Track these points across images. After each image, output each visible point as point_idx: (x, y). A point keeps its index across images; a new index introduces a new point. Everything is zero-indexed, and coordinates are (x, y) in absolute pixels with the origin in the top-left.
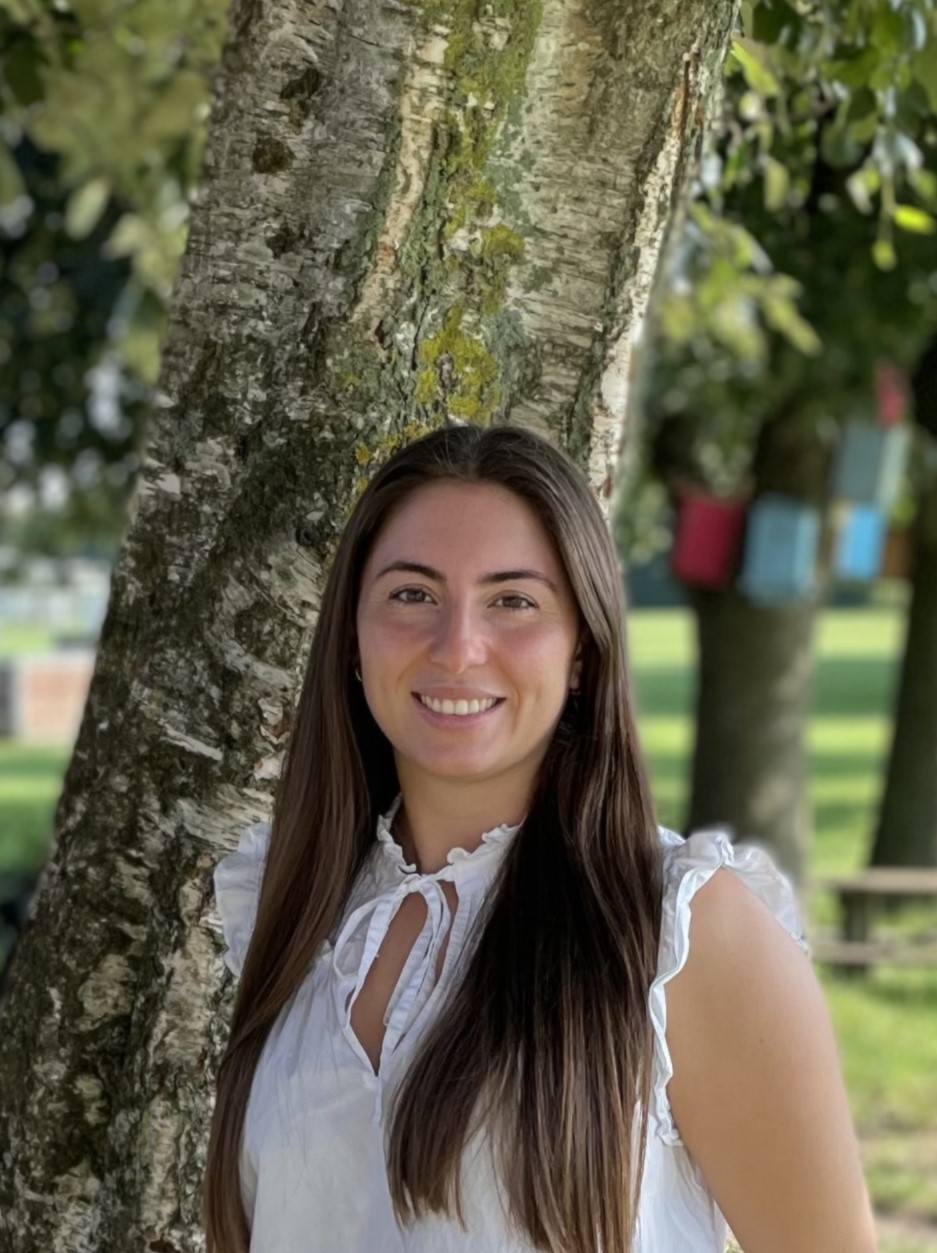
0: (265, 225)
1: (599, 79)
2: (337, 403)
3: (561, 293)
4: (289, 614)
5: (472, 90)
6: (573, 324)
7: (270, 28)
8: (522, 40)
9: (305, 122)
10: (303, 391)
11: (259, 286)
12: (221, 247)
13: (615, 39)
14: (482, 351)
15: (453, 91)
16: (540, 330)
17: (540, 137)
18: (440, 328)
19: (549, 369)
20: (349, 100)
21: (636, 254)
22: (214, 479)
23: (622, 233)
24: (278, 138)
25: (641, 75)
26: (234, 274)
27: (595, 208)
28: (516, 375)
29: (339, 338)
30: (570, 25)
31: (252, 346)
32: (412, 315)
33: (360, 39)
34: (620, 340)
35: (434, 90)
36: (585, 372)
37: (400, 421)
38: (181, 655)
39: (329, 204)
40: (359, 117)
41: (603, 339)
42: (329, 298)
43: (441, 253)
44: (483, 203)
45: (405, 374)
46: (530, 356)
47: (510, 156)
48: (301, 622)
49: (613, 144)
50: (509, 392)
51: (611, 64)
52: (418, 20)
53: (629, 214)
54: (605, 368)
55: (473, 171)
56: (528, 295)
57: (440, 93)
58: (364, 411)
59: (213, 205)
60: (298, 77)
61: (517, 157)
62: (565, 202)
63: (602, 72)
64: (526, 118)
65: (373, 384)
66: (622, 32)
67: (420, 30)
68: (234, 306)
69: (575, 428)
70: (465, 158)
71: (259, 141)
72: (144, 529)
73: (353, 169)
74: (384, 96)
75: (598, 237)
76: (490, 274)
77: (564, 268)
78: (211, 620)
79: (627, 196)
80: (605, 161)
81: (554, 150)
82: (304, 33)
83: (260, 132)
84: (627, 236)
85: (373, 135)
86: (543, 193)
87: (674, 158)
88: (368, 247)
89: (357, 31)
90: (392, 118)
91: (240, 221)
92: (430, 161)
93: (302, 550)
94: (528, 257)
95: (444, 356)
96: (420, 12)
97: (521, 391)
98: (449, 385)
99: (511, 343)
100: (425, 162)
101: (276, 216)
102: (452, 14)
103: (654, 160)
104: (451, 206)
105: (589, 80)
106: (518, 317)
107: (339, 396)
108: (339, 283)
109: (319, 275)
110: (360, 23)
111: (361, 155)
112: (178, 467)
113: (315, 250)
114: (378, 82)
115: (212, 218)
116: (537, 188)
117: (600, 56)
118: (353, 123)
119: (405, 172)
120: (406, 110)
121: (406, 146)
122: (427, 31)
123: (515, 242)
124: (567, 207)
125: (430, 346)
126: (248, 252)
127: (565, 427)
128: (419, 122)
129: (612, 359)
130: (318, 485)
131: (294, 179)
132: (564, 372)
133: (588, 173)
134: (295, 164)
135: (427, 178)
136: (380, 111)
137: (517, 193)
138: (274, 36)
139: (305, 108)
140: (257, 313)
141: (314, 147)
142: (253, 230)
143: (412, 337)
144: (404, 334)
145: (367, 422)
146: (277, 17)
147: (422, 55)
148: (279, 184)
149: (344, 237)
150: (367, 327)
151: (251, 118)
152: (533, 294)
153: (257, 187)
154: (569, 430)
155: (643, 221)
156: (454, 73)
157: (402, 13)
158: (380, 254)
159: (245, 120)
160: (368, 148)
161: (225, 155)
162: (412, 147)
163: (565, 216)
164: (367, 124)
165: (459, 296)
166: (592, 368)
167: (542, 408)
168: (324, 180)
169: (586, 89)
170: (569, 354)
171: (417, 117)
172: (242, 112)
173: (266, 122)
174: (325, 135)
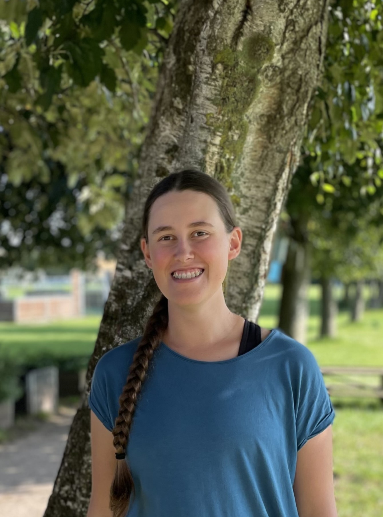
1: (265, 150)
3: (251, 215)
5: (228, 153)
6: (255, 225)
7: (162, 131)
8: (242, 137)
9: (172, 161)
13: (270, 137)
15: (222, 153)
16: (244, 227)
17: (246, 167)
19: (248, 239)
20: (189, 155)
21: (275, 204)
22: (142, 273)
24: (164, 166)
25: (278, 148)
27: (263, 189)
30: (256, 133)
33: (192, 136)
34: (270, 231)
35: (216, 153)
36: (259, 240)
38: (132, 328)
40: (192, 161)
41: (265, 230)
44: (229, 188)
47: (238, 173)
49: (269, 170)
51: (269, 145)
52: (212, 131)
53: (273, 192)
54: (265, 239)
55: (227, 178)
56: (241, 216)
57: (218, 153)
60: (171, 147)
62: (253, 187)
63: (266, 147)
64: (242, 161)
66: (273, 135)
67: (212, 134)
69: (256, 257)
70: (225, 174)
71: (158, 167)
74: (200, 154)
75: (264, 198)
77: (253, 208)
78: (143, 317)
79: (273, 186)
80: (266, 175)
81: (250, 171)
82: (172, 133)
83: (158, 164)
84: (272, 198)
85: (197, 166)
86: (247, 184)
87: (287, 174)
89: (191, 134)
90: (204, 161)
92: (215, 175)
94: (242, 204)
96: (213, 128)
102: (223, 129)
103: (281, 175)
105: (261, 150)
110: (192, 131)
112: (130, 268)
114: (198, 150)
116: (245, 183)
117: (265, 142)
118: (190, 163)
120: (207, 159)
121: (207, 170)
122: (215, 134)
123: (238, 200)
124: (254, 189)
127: (252, 257)
128: (211, 163)
129: (267, 236)
132: (252, 240)
136: (199, 159)
137: (239, 185)
138: (163, 134)
139: (173, 157)
141: (176, 169)
146: (164, 128)
147: (213, 142)
151: (155, 160)
152: (243, 216)
156: (223, 148)
157: (207, 128)
159: (153, 160)
161: (146, 171)
162: (210, 169)
163: (253, 191)
164: (195, 163)
166: (261, 239)
169: (261, 153)
171: (211, 161)
172: (152, 158)
173: (160, 161)
174: (180, 166)
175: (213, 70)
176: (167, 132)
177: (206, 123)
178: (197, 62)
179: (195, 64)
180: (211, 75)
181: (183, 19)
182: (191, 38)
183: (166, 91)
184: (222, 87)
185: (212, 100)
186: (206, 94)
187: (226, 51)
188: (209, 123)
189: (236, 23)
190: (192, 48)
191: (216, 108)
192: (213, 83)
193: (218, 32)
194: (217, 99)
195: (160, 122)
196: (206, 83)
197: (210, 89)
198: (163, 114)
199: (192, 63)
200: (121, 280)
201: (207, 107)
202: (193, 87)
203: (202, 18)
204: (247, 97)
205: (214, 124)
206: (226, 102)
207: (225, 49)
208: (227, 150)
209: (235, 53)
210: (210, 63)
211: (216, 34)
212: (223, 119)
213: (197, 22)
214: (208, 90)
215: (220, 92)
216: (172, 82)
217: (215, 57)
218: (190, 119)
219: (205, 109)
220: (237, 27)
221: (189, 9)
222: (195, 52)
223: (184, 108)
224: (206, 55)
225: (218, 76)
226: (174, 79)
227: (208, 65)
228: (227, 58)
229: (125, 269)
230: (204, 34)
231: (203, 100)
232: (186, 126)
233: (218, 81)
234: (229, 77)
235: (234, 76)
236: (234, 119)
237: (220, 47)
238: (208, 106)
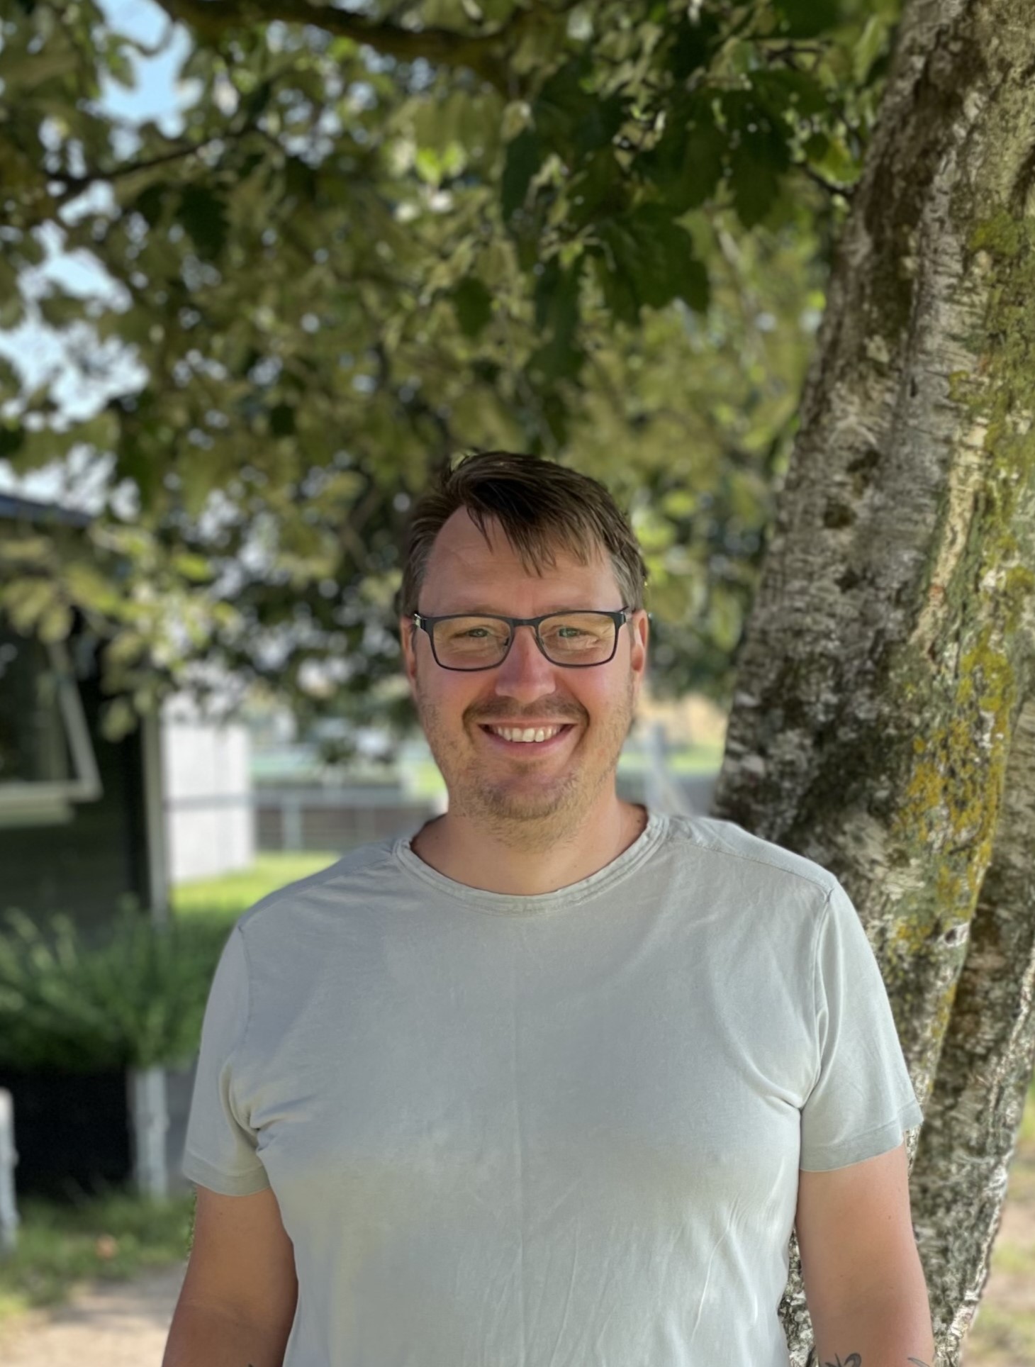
0: (833, 568)
2: (898, 707)
4: (860, 869)
5: (1003, 465)
7: (839, 419)
9: (865, 490)
10: (871, 697)
11: (828, 615)
12: (797, 584)
14: (1004, 662)
15: (990, 467)
18: (974, 646)
20: (906, 475)
22: (792, 763)
24: (843, 503)
26: (807, 606)
28: (1026, 679)
29: (899, 656)
31: (823, 661)
32: (957, 637)
33: (915, 428)
35: (975, 466)
37: (947, 719)
39: (889, 553)
40: (915, 488)
42: (890, 626)
43: (977, 590)
44: (1007, 550)
45: (950, 682)
47: (1027, 514)
48: (871, 875)
50: (1022, 691)
52: (964, 414)
55: (1001, 525)
57: (980, 468)
58: (920, 713)
59: (788, 552)
60: (860, 456)
61: (1032, 514)
65: (925, 691)
67: (965, 422)
68: (809, 630)
70: (997, 518)
71: (828, 505)
73: (911, 527)
74: (935, 472)
76: (1011, 603)
82: (864, 423)
83: (829, 498)
85: (926, 501)
88: (923, 586)
89: (912, 422)
90: (944, 489)
91: (812, 565)
92: (972, 520)
93: (872, 820)
95: (977, 667)
96: (966, 407)
98: (981, 689)
99: (1025, 654)
100: (968, 521)
101: (841, 562)
102: (991, 408)
104: (985, 553)
106: (1030, 635)
107: (900, 701)
108: (899, 614)
109: (881, 608)
110: (914, 416)
111: (916, 516)
112: (762, 752)
113: (877, 589)
114: (931, 461)
115: (787, 562)
118: (909, 492)
119: (952, 530)
120: (953, 482)
121: (954, 510)
122: (970, 422)
123: (1029, 578)
125: (967, 660)
126: (819, 589)
128: (964, 491)
130: (884, 771)
131: (856, 533)
134: (858, 522)
135: (968, 533)
136: (933, 482)
137: (1031, 541)
138: (841, 425)
139: (866, 480)
140: (827, 635)
141: (875, 510)
142: (824, 572)
143: (955, 654)
144: (951, 651)
145: (922, 721)
146: (844, 411)
147: (969, 441)
148: (845, 537)
149: (902, 579)
150: (922, 648)
151: (821, 487)
153: (826, 540)
156: (991, 453)
157: (951, 409)
158: (932, 592)
159: (815, 489)
160: (921, 511)
161: (798, 514)
162: (958, 510)
164: (921, 493)
165: (989, 621)
168: (883, 535)
171: (961, 488)
172: (813, 483)
173: (834, 491)
174: (883, 500)
175: (966, 268)
176: (852, 420)
177: (949, 397)
178: (925, 250)
179: (920, 253)
180: (961, 278)
181: (888, 146)
182: (911, 192)
183: (848, 321)
184: (989, 307)
185: (964, 340)
186: (949, 325)
187: (996, 220)
188: (957, 396)
189: (1021, 151)
190: (911, 216)
191: (974, 358)
192: (965, 299)
193: (978, 175)
194: (978, 336)
195: (833, 396)
196: (949, 299)
197: (960, 313)
198: (842, 377)
199: (913, 251)
200: (738, 781)
201: (952, 356)
202: (916, 308)
203: (937, 141)
205: (969, 397)
206: (999, 343)
207: (994, 215)
208: (1000, 460)
209: (1020, 224)
210: (957, 250)
211: (973, 179)
212: (991, 386)
213: (925, 153)
214: (954, 315)
215: (985, 319)
216: (861, 298)
217: (971, 235)
218: (909, 388)
219: (947, 362)
220: (1023, 160)
221: (904, 122)
222: (920, 225)
223: (892, 361)
224: (947, 233)
225: (979, 281)
226: (868, 291)
227: (952, 255)
228: (1000, 236)
229: (748, 753)
230: (942, 181)
231: (941, 342)
232: (899, 405)
233: (978, 294)
234: (1006, 283)
235: (1019, 280)
236: (1018, 383)
237: (983, 212)
238: (955, 354)
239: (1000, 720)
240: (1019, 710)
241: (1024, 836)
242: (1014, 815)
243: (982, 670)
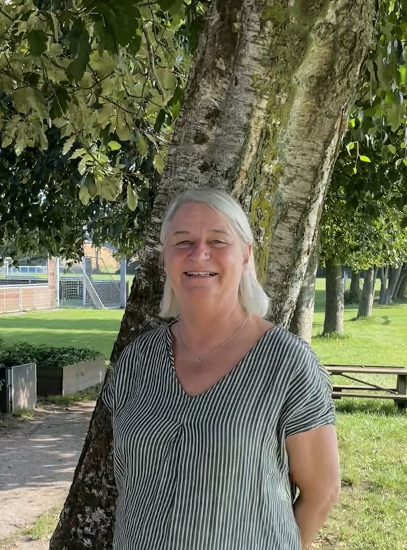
0: (198, 162)
1: (313, 114)
3: (296, 186)
5: (274, 117)
6: (300, 197)
7: (202, 95)
8: (290, 100)
9: (213, 127)
11: (195, 182)
12: (182, 169)
13: (320, 101)
14: (270, 205)
15: (269, 118)
16: (288, 198)
17: (292, 134)
18: (258, 198)
19: (291, 212)
20: (232, 120)
21: (323, 174)
23: (319, 166)
24: (204, 132)
25: (328, 113)
26: (186, 178)
27: (309, 158)
28: (280, 214)
30: (305, 96)
32: (251, 193)
33: (236, 99)
34: (316, 203)
35: (262, 117)
36: (303, 213)
39: (223, 155)
40: (235, 126)
41: (309, 201)
42: (223, 187)
43: (261, 173)
44: (274, 156)
45: (248, 213)
46: (285, 207)
47: (283, 140)
49: (317, 136)
50: (277, 219)
51: (318, 109)
52: (258, 93)
53: (321, 160)
54: (310, 211)
55: (272, 145)
56: (285, 187)
57: (264, 118)
59: (178, 154)
60: (212, 112)
61: (285, 140)
62: (299, 155)
63: (315, 112)
64: (289, 127)
66: (322, 98)
67: (259, 97)
69: (299, 231)
70: (270, 141)
71: (197, 133)
72: (149, 263)
73: (233, 144)
74: (245, 120)
75: (310, 167)
76: (274, 179)
77: (298, 178)
79: (321, 154)
80: (314, 142)
81: (296, 138)
82: (214, 97)
83: (197, 130)
84: (320, 167)
85: (240, 132)
86: (292, 152)
87: (336, 141)
88: (238, 170)
89: (235, 97)
90: (248, 127)
91: (188, 160)
92: (260, 141)
94: (286, 174)
96: (259, 90)
97: (281, 219)
98: (260, 217)
99: (279, 203)
100: (258, 142)
101: (202, 159)
102: (270, 91)
103: (330, 142)
104: (264, 157)
105: (310, 114)
106: (282, 194)
108: (226, 182)
109: (219, 179)
110: (236, 94)
111: (235, 139)
113: (217, 171)
114: (243, 114)
115: (177, 159)
116: (290, 150)
117: (315, 106)
118: (233, 128)
119: (251, 145)
120: (252, 124)
121: (252, 136)
122: (261, 97)
123: (282, 169)
124: (300, 157)
125: (255, 204)
126: (191, 171)
127: (295, 231)
129: (313, 209)
131: (209, 146)
132: (296, 213)
133: (307, 146)
134: (209, 141)
135: (258, 147)
136: (244, 124)
137: (284, 152)
138: (203, 98)
139: (213, 122)
141: (217, 136)
142: (193, 163)
143: (250, 201)
146: (205, 91)
147: (260, 106)
148: (203, 148)
149: (228, 166)
150: (236, 197)
151: (194, 125)
152: (286, 186)
153: (195, 149)
154: (297, 233)
155: (325, 162)
156: (269, 112)
157: (253, 91)
158: (242, 173)
159: (192, 126)
160: (238, 136)
161: (183, 137)
162: (254, 136)
163: (299, 160)
164: (238, 128)
165: (265, 187)
166: (305, 211)
167: (288, 225)
168: (220, 147)
169: (309, 118)
170: (298, 207)
171: (256, 127)
172: (190, 123)
173: (199, 127)
174: (221, 132)
175: (261, 28)
177: (252, 86)
178: (244, 19)
179: (241, 21)
180: (259, 33)
183: (208, 51)
184: (271, 46)
185: (260, 60)
186: (254, 53)
187: (276, 6)
188: (255, 85)
190: (239, 4)
191: (264, 69)
192: (261, 42)
194: (266, 59)
195: (200, 85)
196: (253, 42)
197: (258, 48)
198: (204, 76)
199: (238, 20)
201: (254, 68)
202: (238, 46)
204: (297, 57)
205: (261, 86)
206: (275, 62)
207: (275, 4)
208: (273, 115)
209: (286, 9)
210: (259, 20)
212: (270, 81)
214: (256, 49)
215: (269, 52)
216: (215, 41)
217: (264, 13)
218: (234, 81)
219: (251, 70)
222: (242, 8)
223: (227, 69)
224: (254, 12)
225: (267, 34)
226: (217, 38)
227: (256, 22)
228: (277, 15)
231: (249, 61)
232: (229, 89)
233: (267, 40)
234: (279, 36)
235: (285, 34)
236: (282, 81)
237: (270, 3)
238: (255, 66)
239: (267, 231)
240: (276, 227)
241: (275, 283)
242: (271, 274)
243: (261, 208)
